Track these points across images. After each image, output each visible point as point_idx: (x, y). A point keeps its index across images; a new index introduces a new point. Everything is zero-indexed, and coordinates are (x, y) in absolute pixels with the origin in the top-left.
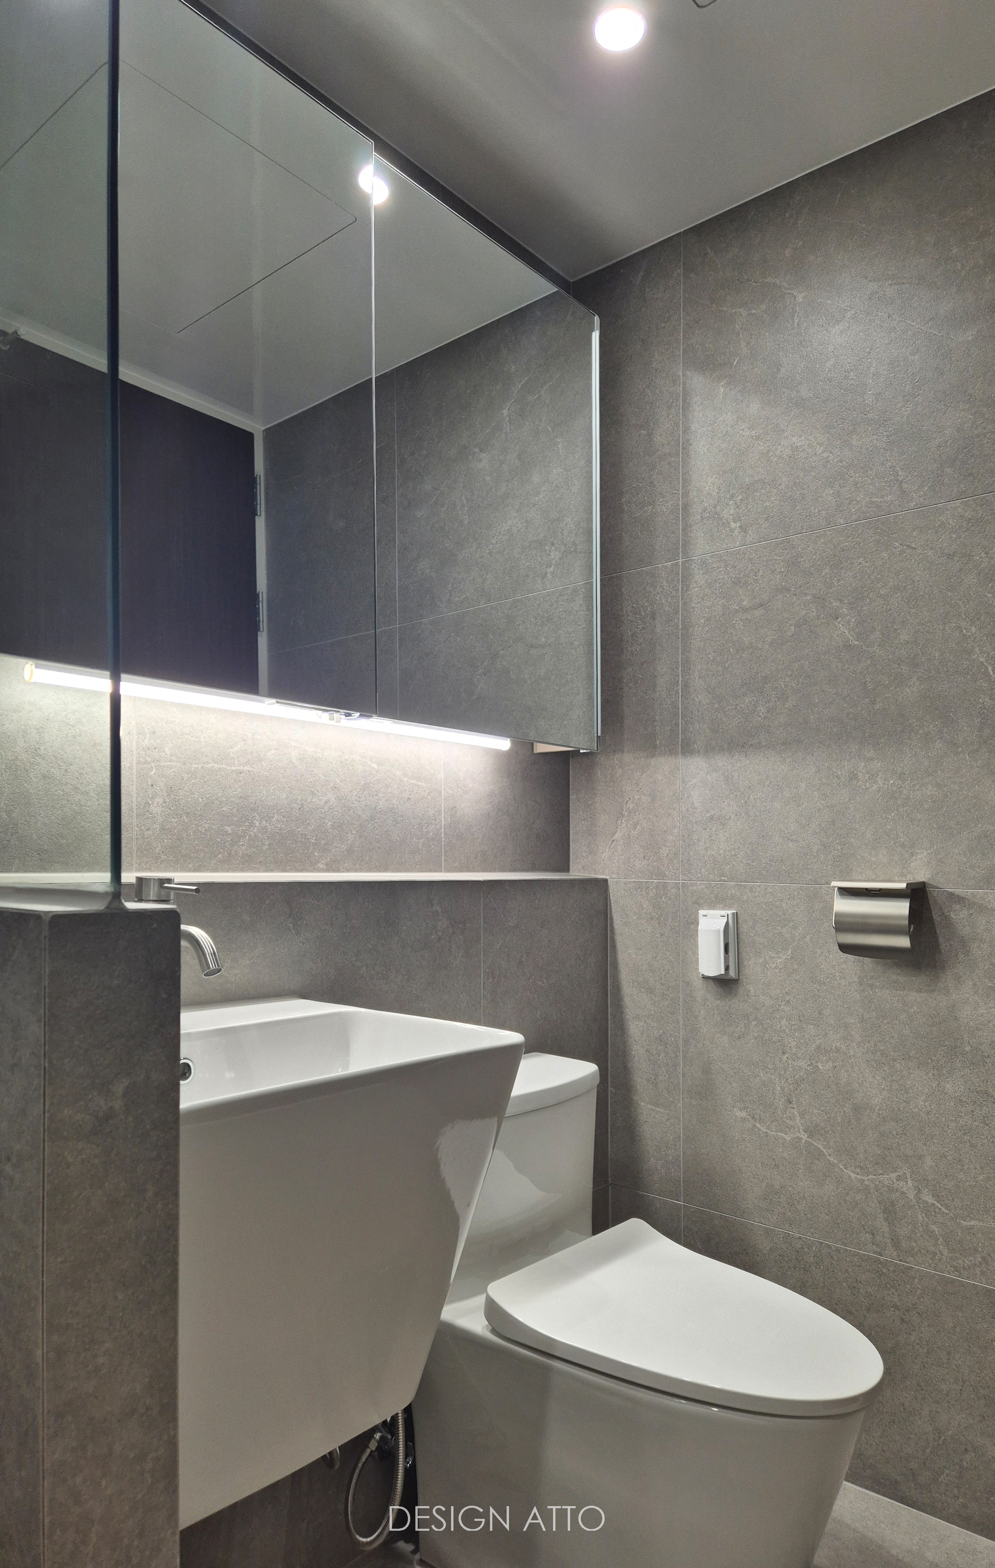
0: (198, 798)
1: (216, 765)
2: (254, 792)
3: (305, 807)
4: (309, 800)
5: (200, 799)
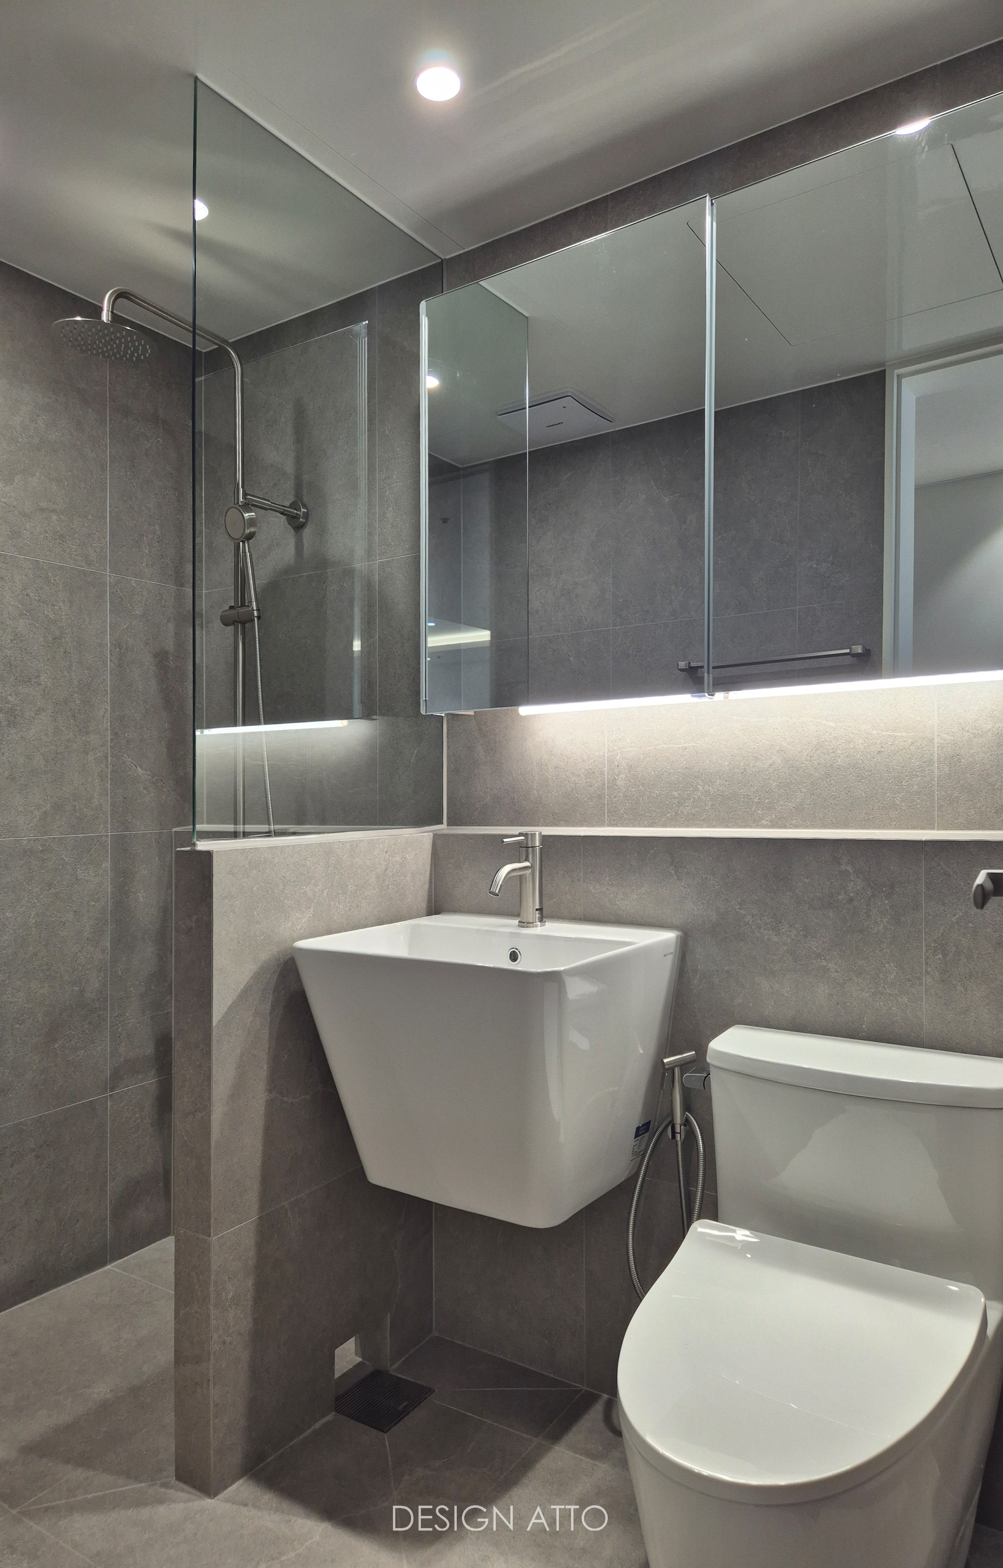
0: (651, 772)
1: (665, 746)
2: (698, 763)
3: (747, 771)
4: (752, 765)
5: (653, 773)
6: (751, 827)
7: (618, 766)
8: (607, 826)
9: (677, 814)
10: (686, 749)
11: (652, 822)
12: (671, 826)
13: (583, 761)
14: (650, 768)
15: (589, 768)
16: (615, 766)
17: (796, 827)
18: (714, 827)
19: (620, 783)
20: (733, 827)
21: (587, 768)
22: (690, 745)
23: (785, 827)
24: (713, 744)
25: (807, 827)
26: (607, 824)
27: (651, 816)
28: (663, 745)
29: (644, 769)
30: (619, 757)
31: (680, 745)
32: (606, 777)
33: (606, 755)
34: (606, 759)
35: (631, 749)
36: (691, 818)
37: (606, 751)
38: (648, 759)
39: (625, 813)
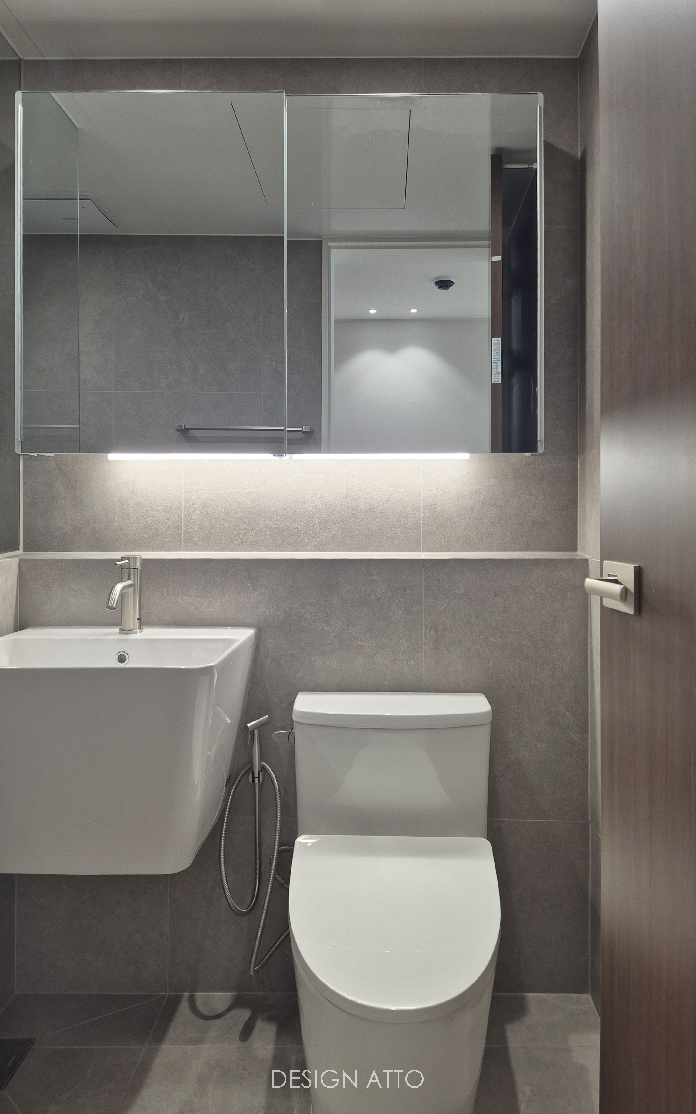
0: (221, 510)
1: (234, 490)
2: (260, 504)
3: (297, 511)
4: (300, 506)
5: (223, 510)
6: (300, 551)
7: (193, 504)
8: (183, 551)
9: (242, 542)
10: (250, 493)
11: (223, 548)
12: (238, 551)
13: (162, 499)
14: (221, 507)
15: (167, 505)
16: (191, 504)
17: (332, 550)
18: (272, 551)
19: (195, 517)
20: (286, 551)
21: (166, 505)
22: (253, 490)
23: (324, 551)
24: (272, 490)
25: (339, 551)
26: (184, 549)
27: (221, 543)
28: (231, 490)
29: (215, 507)
30: (194, 497)
31: (245, 490)
32: (183, 512)
33: (183, 495)
34: (183, 499)
35: (204, 491)
36: (254, 545)
37: (183, 493)
38: (219, 500)
39: (199, 541)
